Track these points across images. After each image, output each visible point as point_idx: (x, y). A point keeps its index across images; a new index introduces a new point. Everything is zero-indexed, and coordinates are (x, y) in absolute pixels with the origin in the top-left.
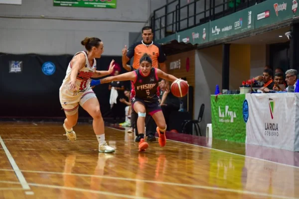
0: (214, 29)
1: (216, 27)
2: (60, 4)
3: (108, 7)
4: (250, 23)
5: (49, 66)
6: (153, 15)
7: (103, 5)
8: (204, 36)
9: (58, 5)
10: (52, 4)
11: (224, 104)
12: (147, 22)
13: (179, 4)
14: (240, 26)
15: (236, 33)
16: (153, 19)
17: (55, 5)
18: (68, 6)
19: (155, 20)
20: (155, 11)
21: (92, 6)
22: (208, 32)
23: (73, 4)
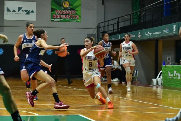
0: (147, 33)
1: (148, 32)
2: (54, 20)
3: (77, 22)
4: (175, 30)
5: (50, 51)
6: (98, 25)
7: (75, 21)
8: (139, 36)
9: (53, 21)
10: (50, 21)
11: (173, 70)
12: (96, 29)
13: (118, 21)
14: (167, 32)
15: (164, 35)
16: (98, 27)
17: (52, 21)
18: (58, 21)
19: (99, 28)
20: (99, 23)
21: (69, 21)
22: (143, 34)
23: (60, 20)
